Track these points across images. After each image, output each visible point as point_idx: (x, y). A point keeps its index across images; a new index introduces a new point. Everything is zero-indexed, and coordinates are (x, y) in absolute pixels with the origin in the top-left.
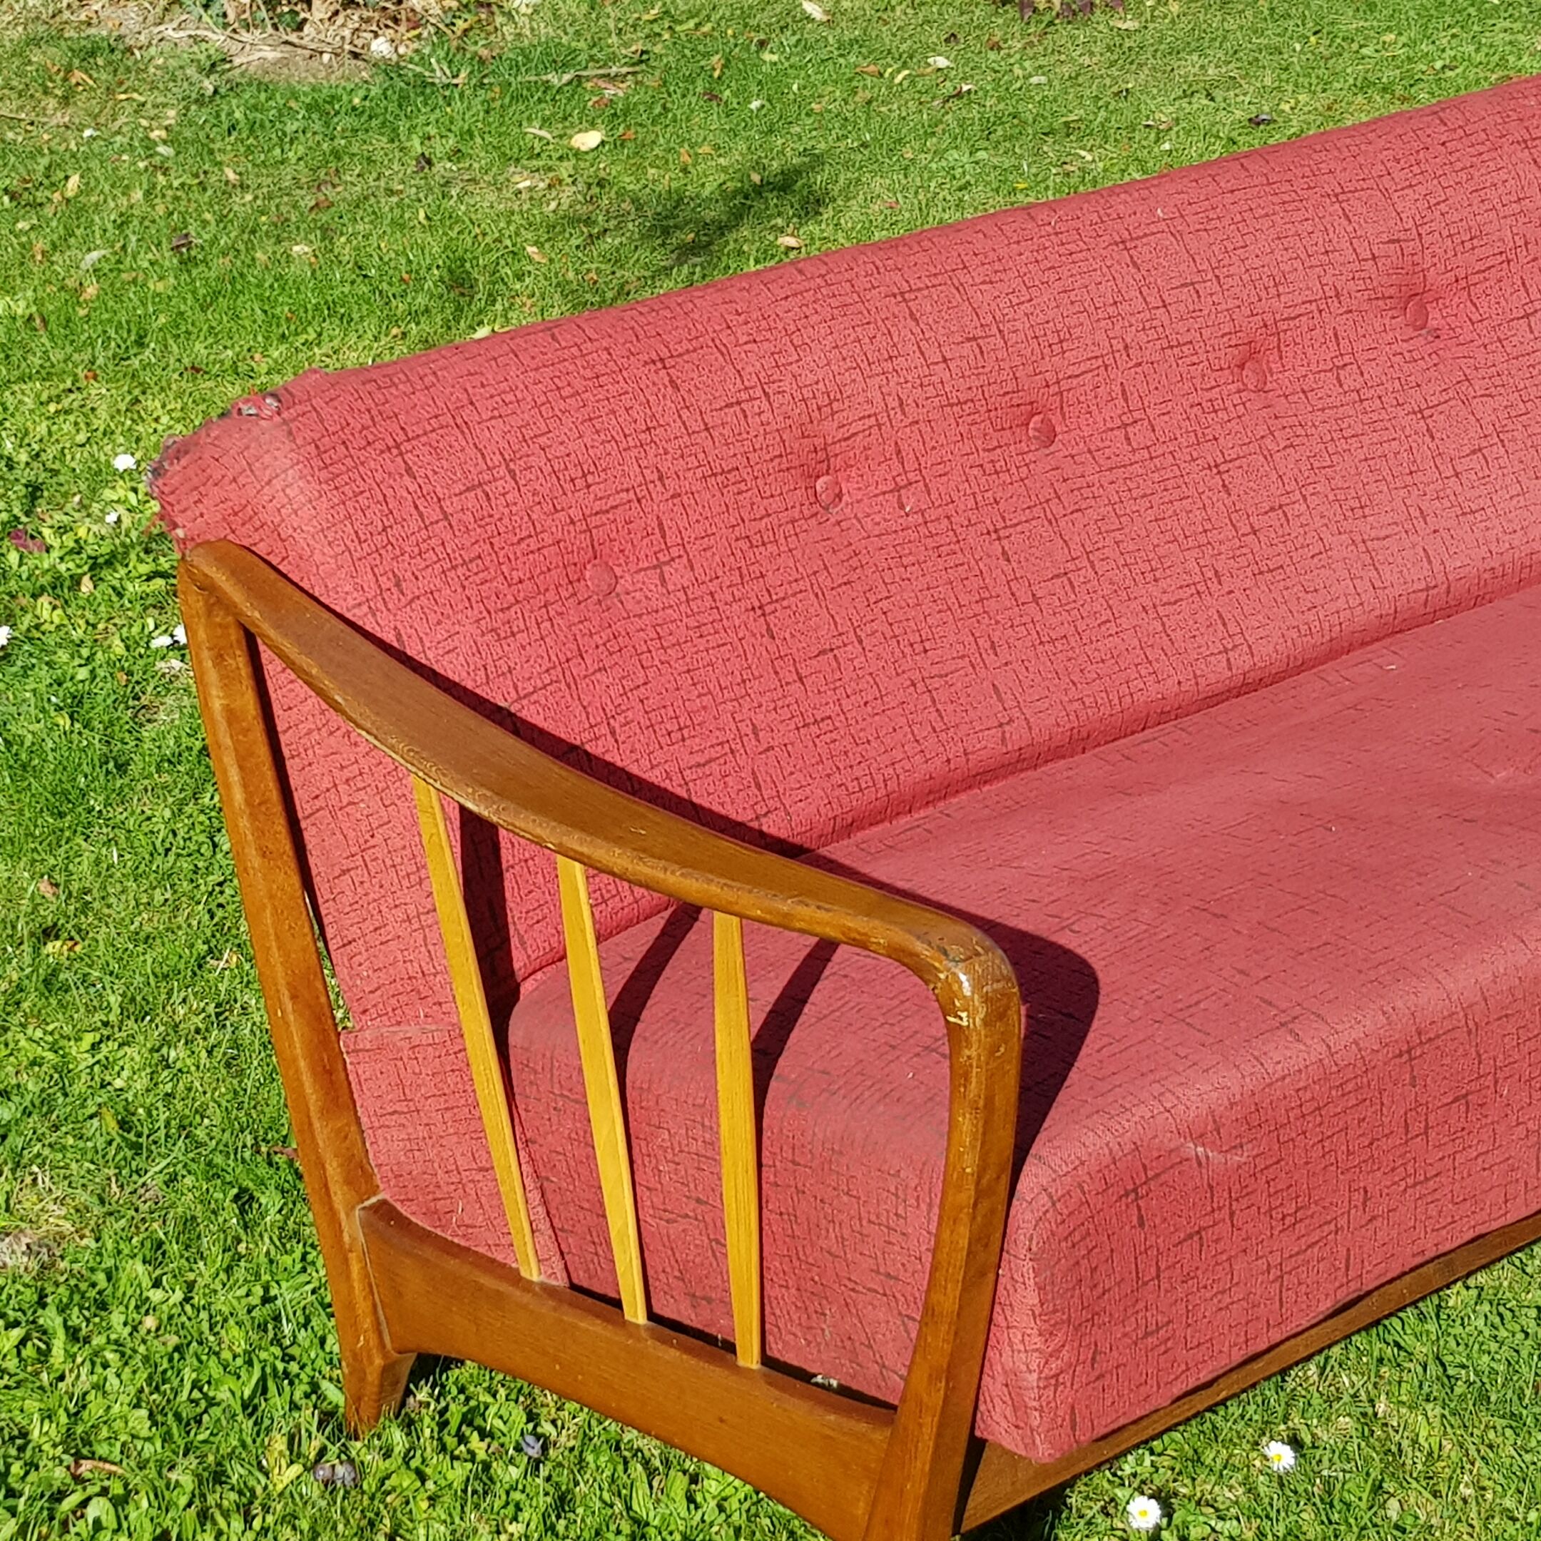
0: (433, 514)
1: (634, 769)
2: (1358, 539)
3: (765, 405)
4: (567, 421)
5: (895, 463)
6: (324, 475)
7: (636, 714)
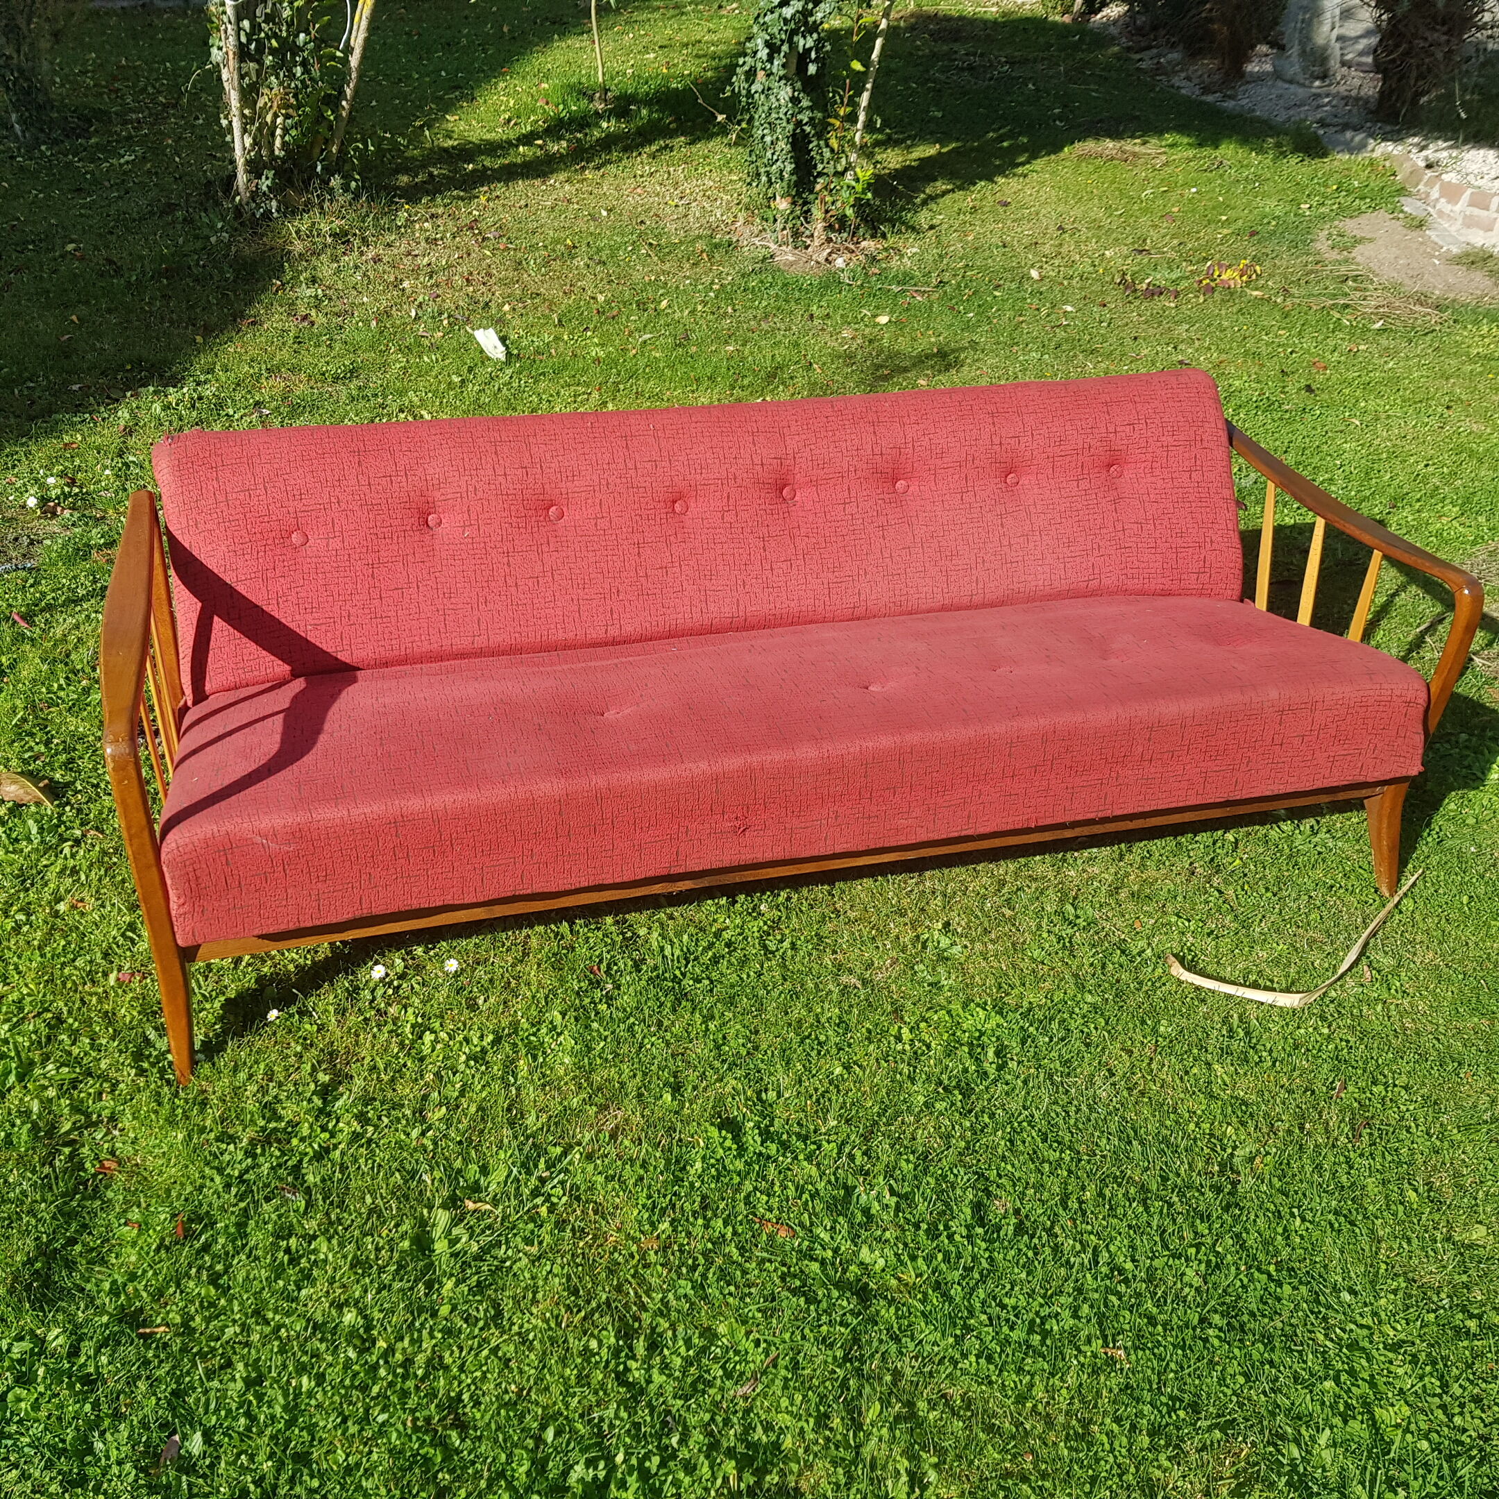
0: (220, 498)
1: (283, 621)
2: (702, 588)
3: (404, 479)
4: (301, 471)
5: (466, 515)
6: (177, 474)
7: (292, 598)
